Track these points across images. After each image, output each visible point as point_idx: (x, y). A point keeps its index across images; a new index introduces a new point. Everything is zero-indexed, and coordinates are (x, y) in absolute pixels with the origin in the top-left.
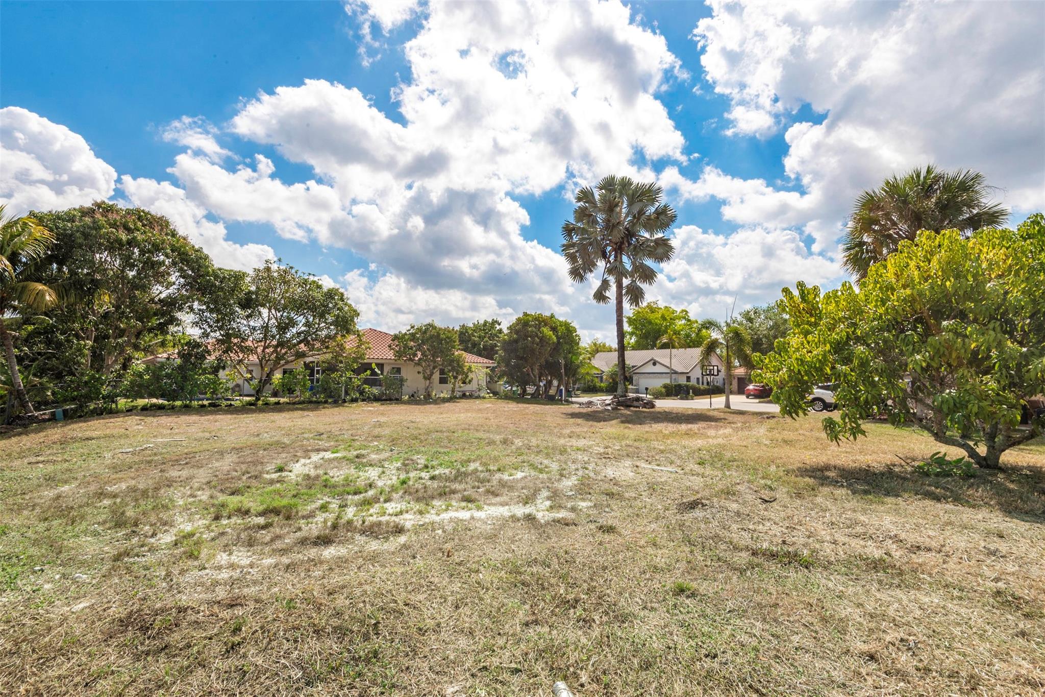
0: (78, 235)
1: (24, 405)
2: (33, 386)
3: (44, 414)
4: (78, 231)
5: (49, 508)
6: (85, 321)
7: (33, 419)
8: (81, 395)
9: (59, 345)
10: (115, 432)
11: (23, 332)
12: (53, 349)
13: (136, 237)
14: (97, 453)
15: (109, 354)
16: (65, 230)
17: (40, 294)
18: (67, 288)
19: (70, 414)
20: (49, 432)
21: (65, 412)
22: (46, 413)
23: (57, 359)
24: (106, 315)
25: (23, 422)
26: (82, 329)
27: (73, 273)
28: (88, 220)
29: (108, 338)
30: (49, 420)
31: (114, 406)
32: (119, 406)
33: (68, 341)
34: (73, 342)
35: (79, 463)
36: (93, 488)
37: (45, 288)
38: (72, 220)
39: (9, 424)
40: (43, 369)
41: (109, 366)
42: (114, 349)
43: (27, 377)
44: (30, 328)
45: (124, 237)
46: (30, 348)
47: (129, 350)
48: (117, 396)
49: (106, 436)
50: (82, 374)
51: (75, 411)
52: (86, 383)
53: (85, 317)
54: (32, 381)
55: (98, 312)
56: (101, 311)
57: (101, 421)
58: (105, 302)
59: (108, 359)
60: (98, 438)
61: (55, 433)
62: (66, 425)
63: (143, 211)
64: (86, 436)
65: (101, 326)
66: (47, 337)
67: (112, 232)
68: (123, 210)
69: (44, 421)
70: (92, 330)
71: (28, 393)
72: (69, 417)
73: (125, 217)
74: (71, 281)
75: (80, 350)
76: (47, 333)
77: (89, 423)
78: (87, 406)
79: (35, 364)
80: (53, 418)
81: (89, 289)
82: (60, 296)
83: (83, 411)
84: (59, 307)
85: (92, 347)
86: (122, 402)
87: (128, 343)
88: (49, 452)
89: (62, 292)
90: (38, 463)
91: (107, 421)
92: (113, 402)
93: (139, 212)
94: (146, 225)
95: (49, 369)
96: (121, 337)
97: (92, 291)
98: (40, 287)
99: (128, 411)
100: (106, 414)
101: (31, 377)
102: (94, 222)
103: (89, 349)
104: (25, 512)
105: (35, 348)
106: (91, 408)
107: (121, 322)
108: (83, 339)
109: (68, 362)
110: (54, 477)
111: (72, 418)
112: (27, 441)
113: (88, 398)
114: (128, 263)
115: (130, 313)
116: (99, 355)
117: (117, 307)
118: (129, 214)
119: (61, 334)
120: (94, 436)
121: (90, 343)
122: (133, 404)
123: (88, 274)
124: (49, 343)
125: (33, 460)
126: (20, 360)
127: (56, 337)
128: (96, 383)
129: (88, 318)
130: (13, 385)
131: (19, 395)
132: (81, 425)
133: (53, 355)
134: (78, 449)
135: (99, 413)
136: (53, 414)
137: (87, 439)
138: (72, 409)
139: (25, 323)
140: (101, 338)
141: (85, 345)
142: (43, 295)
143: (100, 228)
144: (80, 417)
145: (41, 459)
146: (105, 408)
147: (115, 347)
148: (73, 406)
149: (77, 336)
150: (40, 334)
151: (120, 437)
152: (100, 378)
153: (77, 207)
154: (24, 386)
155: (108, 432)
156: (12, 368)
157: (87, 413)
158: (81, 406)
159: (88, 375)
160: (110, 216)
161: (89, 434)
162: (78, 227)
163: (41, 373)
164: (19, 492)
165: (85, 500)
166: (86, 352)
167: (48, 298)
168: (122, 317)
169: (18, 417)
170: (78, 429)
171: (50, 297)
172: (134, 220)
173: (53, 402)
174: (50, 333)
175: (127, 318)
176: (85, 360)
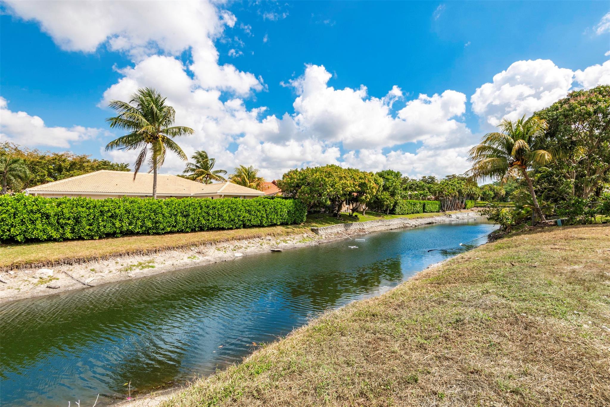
0: (561, 117)
1: (540, 216)
2: (544, 206)
3: (551, 222)
4: (560, 115)
5: (571, 277)
6: (569, 167)
7: (546, 224)
8: (571, 212)
9: (555, 183)
10: (599, 236)
11: (536, 178)
12: (552, 185)
13: (600, 106)
14: (591, 249)
15: (587, 186)
16: (553, 116)
17: (543, 156)
18: (557, 149)
19: (565, 222)
20: (557, 232)
21: (562, 221)
22: (552, 221)
23: (555, 191)
24: (581, 162)
25: (541, 225)
26: (568, 172)
27: (560, 140)
28: (566, 106)
29: (585, 176)
30: (554, 225)
31: (593, 219)
32: (597, 219)
33: (560, 180)
34: (563, 180)
35: (580, 253)
36: (595, 270)
37: (545, 152)
38: (557, 109)
39: (534, 226)
40: (547, 197)
41: (587, 194)
42: (589, 183)
43: (540, 201)
44: (539, 175)
45: (591, 109)
46: (541, 185)
47: (600, 182)
48: (595, 213)
49: (593, 238)
50: (570, 199)
51: (568, 221)
52: (573, 204)
53: (568, 165)
54: (543, 203)
55: (577, 161)
56: (578, 159)
57: (587, 228)
58: (581, 153)
59: (586, 189)
60: (588, 239)
61: (560, 233)
62: (564, 229)
63: (603, 87)
64: (580, 237)
65: (579, 169)
66: (548, 179)
67: (583, 109)
68: (587, 92)
69: (551, 225)
70: (574, 173)
71: (542, 210)
72: (565, 224)
73: (589, 95)
74: (559, 145)
75: (568, 185)
76: (548, 177)
77: (579, 229)
78: (575, 218)
79: (543, 194)
80: (556, 224)
81: (570, 148)
82: (554, 155)
83: (573, 221)
84: (553, 161)
85: (575, 182)
86: (598, 217)
87: (599, 178)
88: (560, 244)
89: (555, 153)
90: (556, 249)
91: (591, 228)
92: (592, 216)
93: (600, 88)
94: (606, 96)
95: (550, 197)
96: (594, 174)
97: (572, 148)
98: (542, 152)
99: (603, 223)
100: (588, 224)
101: (542, 201)
102: (570, 106)
103: (573, 184)
104: (557, 276)
105: (543, 186)
106: (578, 219)
107: (593, 165)
108: (569, 178)
109: (562, 192)
110: (567, 259)
111: (566, 225)
112: (546, 236)
113: (575, 213)
114: (594, 125)
115: (599, 158)
116: (580, 187)
117: (590, 156)
118: (591, 92)
119: (556, 176)
120: (585, 237)
121: (573, 180)
122: (607, 218)
123: (568, 139)
124: (550, 182)
125: (553, 247)
126: (536, 192)
127: (553, 178)
128: (580, 205)
129: (571, 165)
130: (534, 206)
131: (538, 211)
132: (574, 229)
133: (553, 189)
134: (578, 244)
135: (584, 223)
136: (556, 222)
137: (581, 239)
138: (566, 220)
139: (536, 173)
140: (580, 176)
141: (570, 182)
142: (544, 155)
143: (574, 109)
144: (571, 224)
145: (557, 247)
146: (587, 220)
147: (590, 182)
148: (567, 218)
149: (565, 177)
150: (544, 177)
151: (604, 240)
152: (582, 201)
153: (557, 101)
154: (540, 206)
155: (593, 235)
156: (533, 197)
157: (575, 222)
158: (571, 218)
159: (574, 200)
160: (579, 99)
161: (581, 236)
162: (560, 112)
163: (547, 198)
164: (551, 264)
165: (592, 277)
166: (572, 186)
167: (546, 157)
168: (594, 162)
169: (538, 222)
170: (572, 232)
171: (548, 156)
172: (596, 96)
173: (554, 215)
174: (550, 176)
175: (597, 161)
176: (572, 190)
